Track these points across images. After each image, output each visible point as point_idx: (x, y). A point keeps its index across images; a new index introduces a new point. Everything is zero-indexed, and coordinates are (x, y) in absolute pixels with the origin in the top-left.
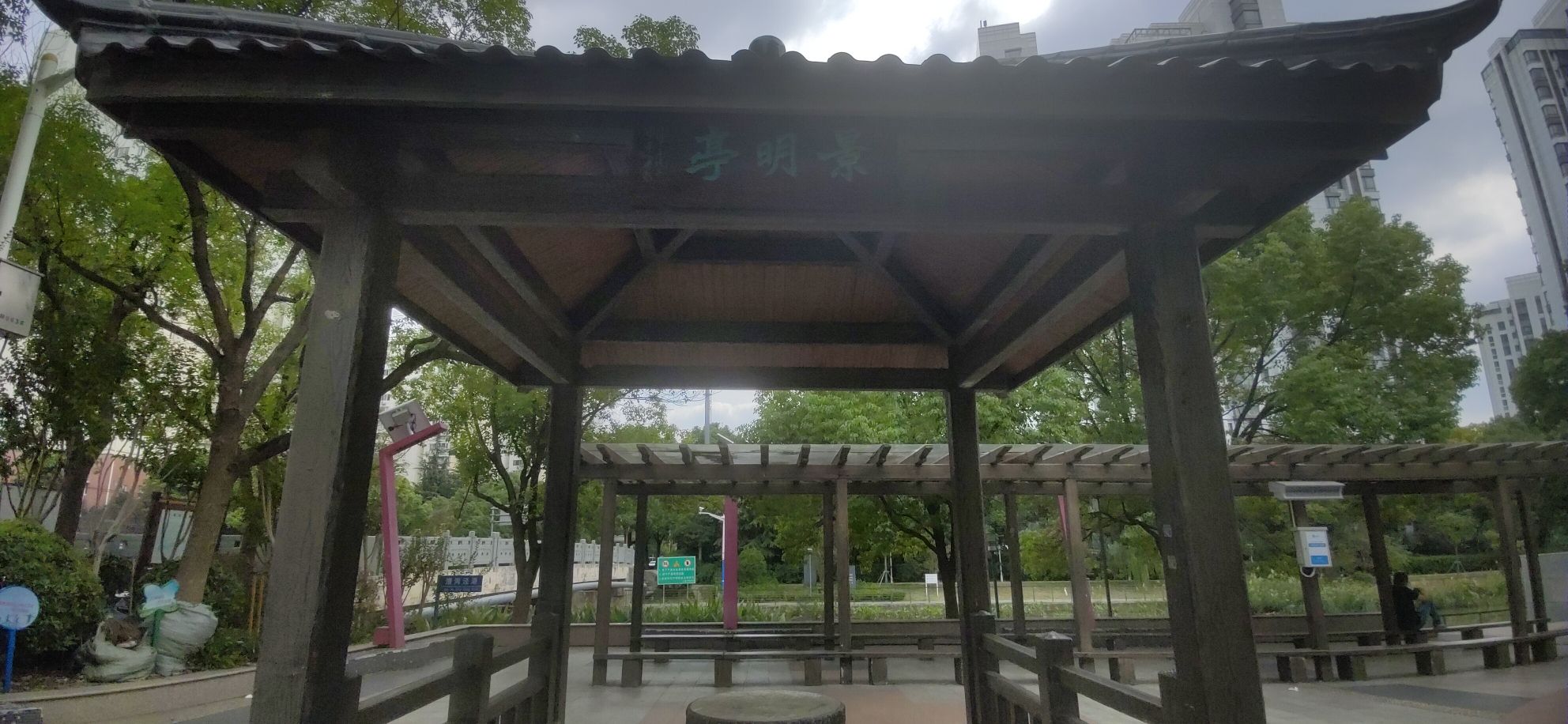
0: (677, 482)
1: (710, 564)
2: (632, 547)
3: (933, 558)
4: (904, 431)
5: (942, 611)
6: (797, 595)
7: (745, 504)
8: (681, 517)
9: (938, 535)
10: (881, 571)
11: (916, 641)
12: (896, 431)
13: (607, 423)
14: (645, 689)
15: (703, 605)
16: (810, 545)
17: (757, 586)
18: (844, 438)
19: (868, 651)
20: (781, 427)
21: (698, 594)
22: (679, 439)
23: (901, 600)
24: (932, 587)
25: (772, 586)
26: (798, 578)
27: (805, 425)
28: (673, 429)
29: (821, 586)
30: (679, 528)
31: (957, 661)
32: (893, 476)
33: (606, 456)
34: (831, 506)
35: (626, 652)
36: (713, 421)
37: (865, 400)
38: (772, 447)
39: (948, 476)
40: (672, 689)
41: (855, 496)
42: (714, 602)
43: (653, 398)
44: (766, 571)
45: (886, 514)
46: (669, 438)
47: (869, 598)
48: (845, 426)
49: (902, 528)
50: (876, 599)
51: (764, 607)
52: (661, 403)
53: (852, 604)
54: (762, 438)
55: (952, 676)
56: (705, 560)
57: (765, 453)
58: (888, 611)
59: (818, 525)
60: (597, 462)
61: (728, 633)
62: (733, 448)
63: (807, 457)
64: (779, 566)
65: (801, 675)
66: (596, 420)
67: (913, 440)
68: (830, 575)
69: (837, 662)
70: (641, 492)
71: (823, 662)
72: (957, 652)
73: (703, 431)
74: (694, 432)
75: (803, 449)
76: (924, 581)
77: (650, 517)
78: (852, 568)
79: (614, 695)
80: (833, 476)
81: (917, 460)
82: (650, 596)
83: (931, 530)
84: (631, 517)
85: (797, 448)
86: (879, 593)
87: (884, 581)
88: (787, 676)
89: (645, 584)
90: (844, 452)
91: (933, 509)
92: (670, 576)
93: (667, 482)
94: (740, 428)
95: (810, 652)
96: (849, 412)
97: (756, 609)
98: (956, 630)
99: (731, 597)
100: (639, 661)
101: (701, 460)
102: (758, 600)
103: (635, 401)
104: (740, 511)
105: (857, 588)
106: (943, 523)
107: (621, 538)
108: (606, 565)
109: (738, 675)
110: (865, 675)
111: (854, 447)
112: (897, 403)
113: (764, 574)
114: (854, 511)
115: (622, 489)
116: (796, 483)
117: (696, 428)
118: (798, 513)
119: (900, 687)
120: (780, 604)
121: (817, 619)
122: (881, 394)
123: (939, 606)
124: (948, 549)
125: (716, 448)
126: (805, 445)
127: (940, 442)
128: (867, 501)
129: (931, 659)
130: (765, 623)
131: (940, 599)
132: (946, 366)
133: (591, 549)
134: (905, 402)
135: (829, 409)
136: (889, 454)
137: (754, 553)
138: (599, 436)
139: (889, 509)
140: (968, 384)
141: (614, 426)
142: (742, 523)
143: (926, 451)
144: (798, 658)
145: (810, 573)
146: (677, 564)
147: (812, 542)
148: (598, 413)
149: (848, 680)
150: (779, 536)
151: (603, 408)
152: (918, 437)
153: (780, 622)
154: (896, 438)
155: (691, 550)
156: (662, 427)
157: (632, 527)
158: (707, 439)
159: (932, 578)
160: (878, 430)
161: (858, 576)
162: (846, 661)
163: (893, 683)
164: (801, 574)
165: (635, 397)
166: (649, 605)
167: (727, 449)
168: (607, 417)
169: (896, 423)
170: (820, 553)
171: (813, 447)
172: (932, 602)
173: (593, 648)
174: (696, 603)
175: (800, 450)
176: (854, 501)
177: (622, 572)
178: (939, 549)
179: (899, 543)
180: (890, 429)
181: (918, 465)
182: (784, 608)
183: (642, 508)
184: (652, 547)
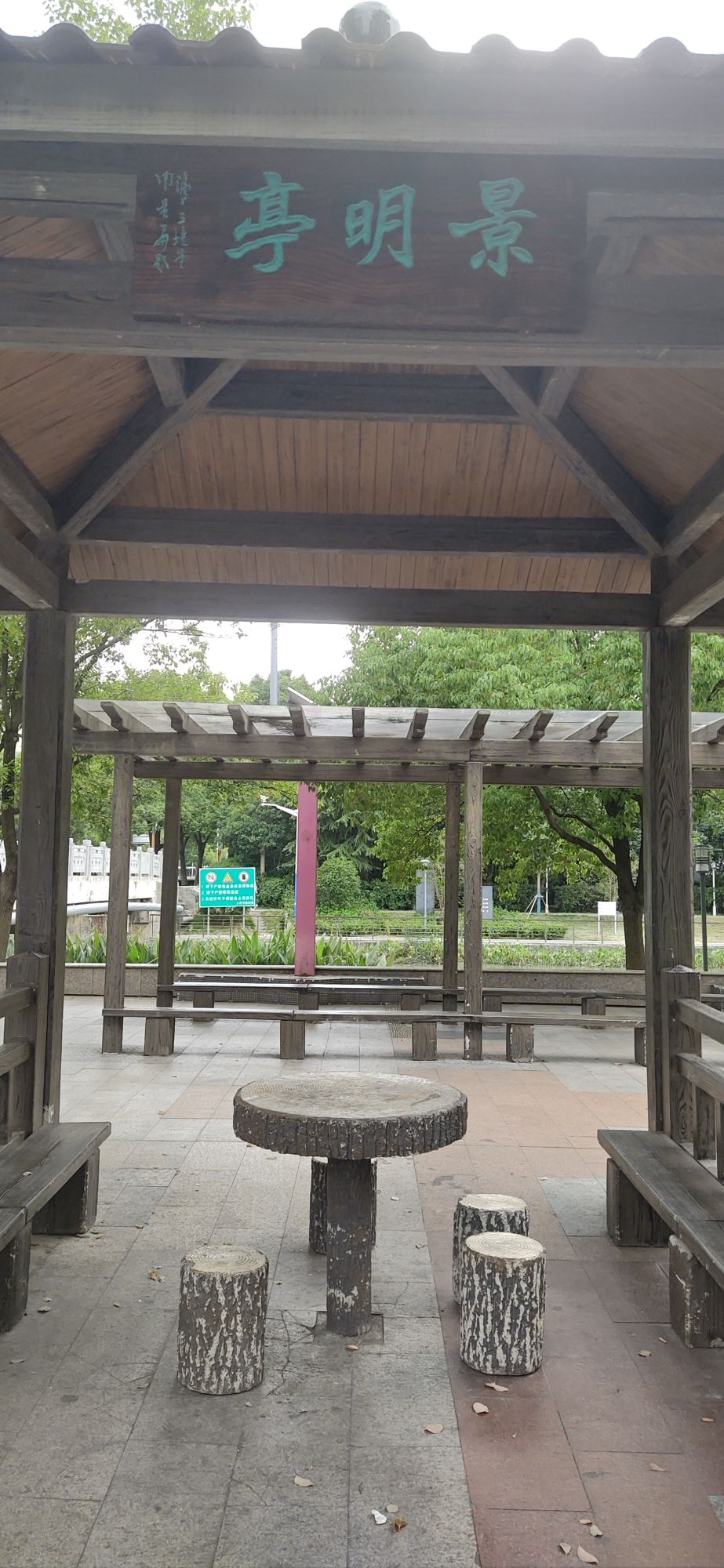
0: (226, 760)
1: (278, 880)
2: (161, 852)
3: (610, 883)
4: (575, 689)
5: (620, 956)
6: (404, 926)
7: (329, 795)
8: (234, 810)
9: (621, 847)
10: (531, 894)
11: (579, 1000)
12: (562, 690)
13: (118, 667)
14: (178, 1059)
15: (266, 937)
16: (425, 857)
17: (346, 913)
18: (483, 699)
19: (507, 1012)
20: (384, 680)
21: (259, 923)
22: (230, 695)
23: (561, 938)
24: (607, 921)
25: (368, 913)
26: (407, 902)
27: (424, 678)
28: (220, 679)
29: (440, 914)
30: (231, 825)
31: (639, 1032)
32: (554, 759)
33: (116, 719)
34: (458, 802)
35: (151, 1005)
36: (281, 667)
37: (516, 640)
38: (369, 711)
39: (639, 760)
40: (217, 1060)
41: (494, 787)
42: (282, 936)
43: (188, 630)
44: (359, 891)
45: (542, 814)
46: (215, 692)
47: (512, 934)
48: (485, 679)
49: (565, 836)
50: (523, 936)
51: (356, 944)
52: (201, 639)
53: (485, 941)
54: (355, 697)
55: (631, 1053)
56: (270, 872)
57: (358, 721)
58: (539, 954)
59: (440, 826)
60: (105, 729)
61: (301, 982)
62: (309, 712)
63: (422, 727)
64: (378, 883)
65: (406, 1045)
66: (101, 661)
67: (587, 705)
68: (454, 899)
69: (461, 1028)
70: (171, 773)
71: (440, 1027)
72: (639, 1017)
73: (268, 682)
74: (253, 683)
75: (417, 714)
76: (596, 911)
77: (187, 807)
78: (487, 891)
79: (133, 1067)
80: (461, 757)
81: (593, 734)
82: (187, 924)
83: (609, 839)
84: (158, 808)
85: (408, 713)
86: (528, 927)
87: (535, 910)
88: (388, 1046)
89: (179, 907)
90: (480, 722)
91: (613, 807)
92: (218, 895)
93: (210, 760)
94: (323, 682)
95: (423, 1013)
96: (491, 659)
97: (343, 946)
98: (639, 985)
99: (308, 929)
100: (172, 1019)
101: (262, 729)
102: (347, 932)
103: (160, 634)
104: (321, 803)
105: (495, 919)
106: (628, 828)
107: (145, 839)
108: (119, 879)
109: (314, 1041)
110: (500, 1047)
111: (495, 714)
112: (566, 647)
113: (356, 896)
114: (491, 808)
115: (141, 769)
116: (406, 765)
117: (257, 677)
118: (407, 810)
119: (551, 1066)
120: (379, 939)
121: (434, 962)
122: (542, 632)
123: (617, 948)
124: (634, 866)
125: (284, 711)
126: (421, 710)
127: (631, 707)
128: (513, 795)
129: (599, 1027)
130: (356, 967)
131: (618, 938)
132: (646, 589)
133: (99, 855)
134: (578, 645)
135: (459, 653)
136: (550, 725)
137: (343, 865)
138: (106, 688)
139: (546, 807)
140: (679, 620)
141: (129, 672)
142: (324, 820)
143: (608, 722)
144: (403, 1020)
145: (425, 896)
146: (228, 878)
147: (429, 852)
148: (105, 653)
149: (475, 1054)
150: (379, 842)
151: (112, 644)
152: (597, 699)
153: (378, 967)
154: (562, 700)
155: (251, 860)
156: (202, 675)
157: (160, 824)
158: (274, 696)
159: (608, 908)
160: (535, 687)
161: (496, 902)
162: (474, 1028)
163: (542, 1060)
164: (412, 897)
165: (161, 628)
166: (186, 937)
167: (301, 712)
168: (117, 658)
169: (564, 676)
170: (441, 866)
171: (433, 712)
172: (606, 943)
173: (102, 998)
174: (255, 934)
175: (412, 717)
176: (494, 793)
177: (145, 886)
178: (621, 867)
179: (559, 857)
180: (554, 686)
181: (595, 741)
182: (386, 944)
183: (173, 798)
184: (192, 852)
